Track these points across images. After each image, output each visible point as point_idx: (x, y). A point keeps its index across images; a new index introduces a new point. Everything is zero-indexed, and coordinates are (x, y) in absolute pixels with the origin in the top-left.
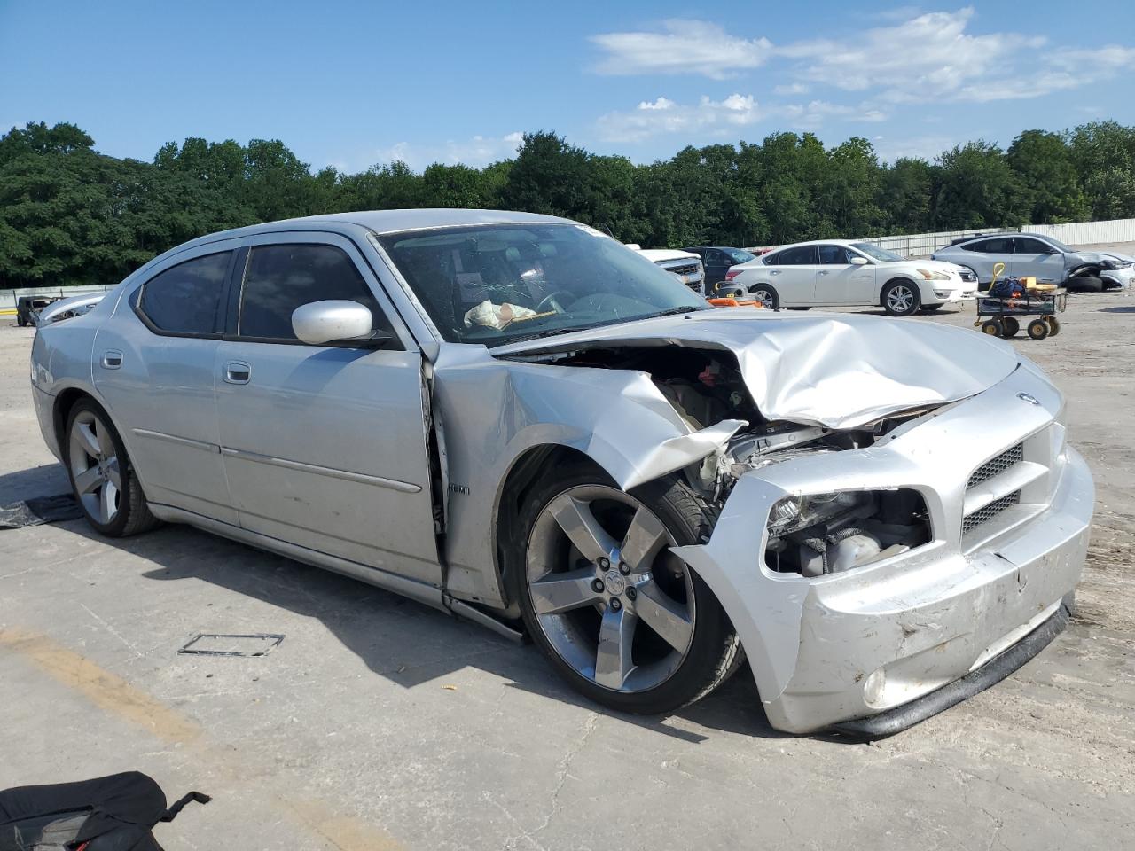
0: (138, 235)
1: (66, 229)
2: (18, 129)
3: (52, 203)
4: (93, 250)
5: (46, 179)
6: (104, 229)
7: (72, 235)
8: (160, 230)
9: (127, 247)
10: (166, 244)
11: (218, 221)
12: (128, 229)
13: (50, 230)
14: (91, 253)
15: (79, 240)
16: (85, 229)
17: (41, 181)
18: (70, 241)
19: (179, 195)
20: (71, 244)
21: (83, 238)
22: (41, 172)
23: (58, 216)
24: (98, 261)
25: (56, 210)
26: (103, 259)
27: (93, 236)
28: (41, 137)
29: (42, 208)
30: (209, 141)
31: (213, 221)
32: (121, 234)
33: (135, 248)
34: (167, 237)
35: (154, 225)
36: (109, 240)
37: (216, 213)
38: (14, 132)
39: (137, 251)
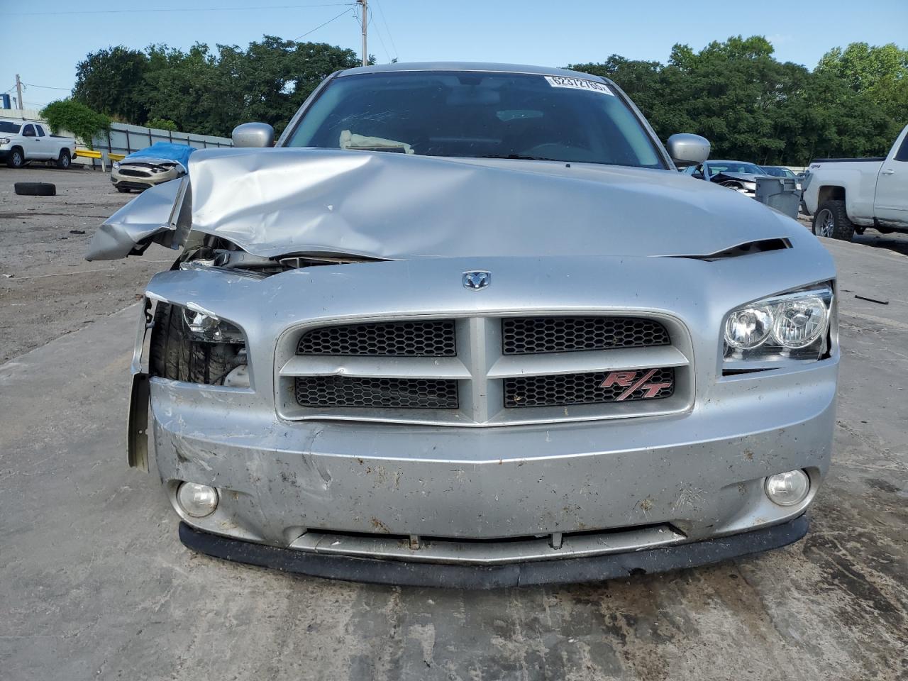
0: (775, 127)
1: (726, 118)
2: (718, 42)
3: (721, 98)
4: (738, 136)
5: (722, 80)
6: (752, 120)
7: (727, 123)
8: (794, 123)
9: (764, 136)
10: (796, 134)
11: (847, 116)
12: (769, 121)
13: (715, 119)
14: (736, 139)
15: (731, 129)
16: (738, 120)
17: (717, 83)
18: (725, 128)
19: (820, 93)
20: (725, 130)
21: (735, 127)
22: (720, 74)
23: (723, 108)
24: (740, 147)
25: (723, 104)
26: (743, 144)
27: (742, 126)
28: (736, 47)
29: (714, 102)
30: (871, 45)
31: (842, 116)
32: (762, 124)
33: (771, 137)
34: (798, 128)
35: (790, 118)
36: (753, 130)
37: (848, 109)
38: (714, 45)
39: (771, 140)
